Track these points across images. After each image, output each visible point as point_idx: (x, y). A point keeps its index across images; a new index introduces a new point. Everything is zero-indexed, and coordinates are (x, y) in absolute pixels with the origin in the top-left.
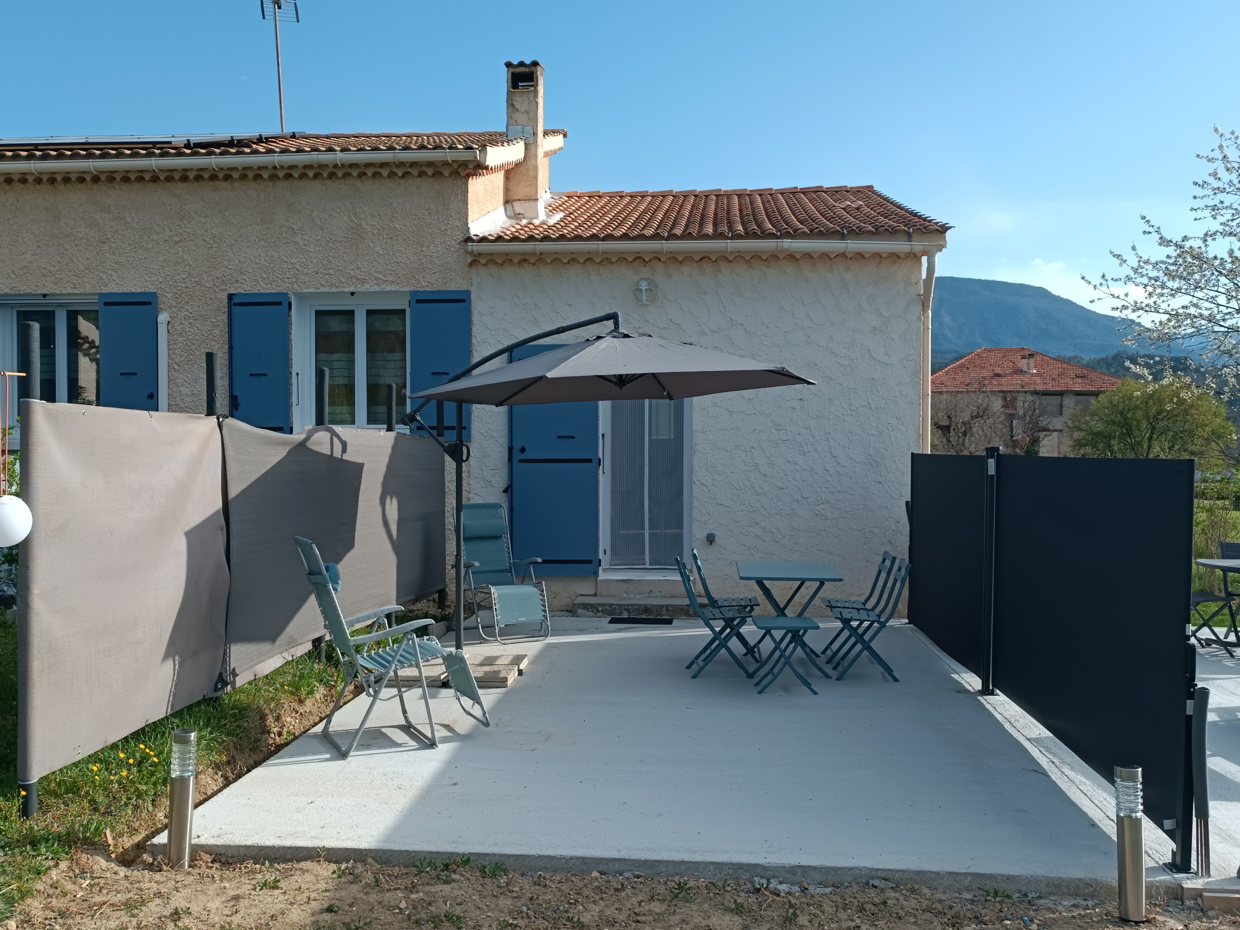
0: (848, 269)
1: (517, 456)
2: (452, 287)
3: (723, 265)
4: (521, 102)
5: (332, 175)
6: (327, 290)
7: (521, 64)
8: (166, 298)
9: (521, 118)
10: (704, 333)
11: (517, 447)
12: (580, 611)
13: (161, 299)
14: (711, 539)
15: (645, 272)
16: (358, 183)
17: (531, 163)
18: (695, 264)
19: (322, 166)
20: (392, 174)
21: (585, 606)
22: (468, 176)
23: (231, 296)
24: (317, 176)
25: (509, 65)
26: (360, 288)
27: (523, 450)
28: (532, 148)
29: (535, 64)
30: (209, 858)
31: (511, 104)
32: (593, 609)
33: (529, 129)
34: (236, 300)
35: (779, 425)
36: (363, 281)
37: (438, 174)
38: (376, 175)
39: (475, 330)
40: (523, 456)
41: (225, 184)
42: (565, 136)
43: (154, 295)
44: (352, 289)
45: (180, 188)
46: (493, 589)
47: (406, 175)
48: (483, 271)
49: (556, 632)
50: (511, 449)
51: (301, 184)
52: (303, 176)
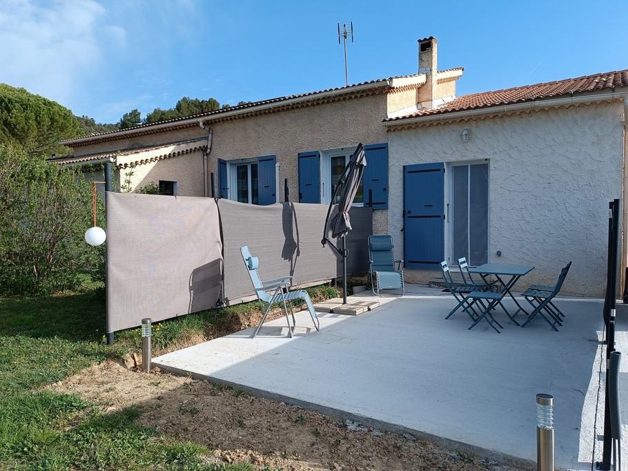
0: (577, 113)
1: (407, 215)
2: (381, 142)
3: (506, 119)
4: (425, 57)
5: (334, 101)
6: (333, 148)
7: (425, 39)
8: (279, 157)
9: (425, 64)
10: (496, 153)
11: (407, 211)
12: (432, 285)
13: (277, 157)
14: (499, 254)
15: (467, 126)
16: (344, 102)
17: (429, 84)
18: (491, 120)
19: (329, 97)
20: (356, 97)
21: (434, 283)
22: (387, 93)
23: (299, 154)
24: (328, 102)
25: (419, 41)
26: (345, 147)
27: (409, 212)
28: (430, 77)
29: (431, 38)
30: (159, 370)
31: (421, 59)
32: (438, 284)
33: (429, 69)
34: (301, 156)
35: (536, 197)
36: (346, 143)
37: (374, 94)
38: (350, 98)
39: (390, 160)
40: (409, 215)
41: (297, 110)
42: (463, 70)
43: (275, 156)
44: (342, 147)
45: (282, 114)
46: (377, 273)
47: (361, 96)
48: (393, 134)
49: (407, 293)
50: (404, 212)
51: (323, 106)
52: (323, 103)
